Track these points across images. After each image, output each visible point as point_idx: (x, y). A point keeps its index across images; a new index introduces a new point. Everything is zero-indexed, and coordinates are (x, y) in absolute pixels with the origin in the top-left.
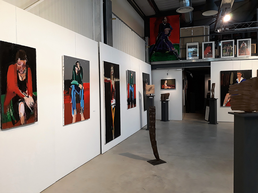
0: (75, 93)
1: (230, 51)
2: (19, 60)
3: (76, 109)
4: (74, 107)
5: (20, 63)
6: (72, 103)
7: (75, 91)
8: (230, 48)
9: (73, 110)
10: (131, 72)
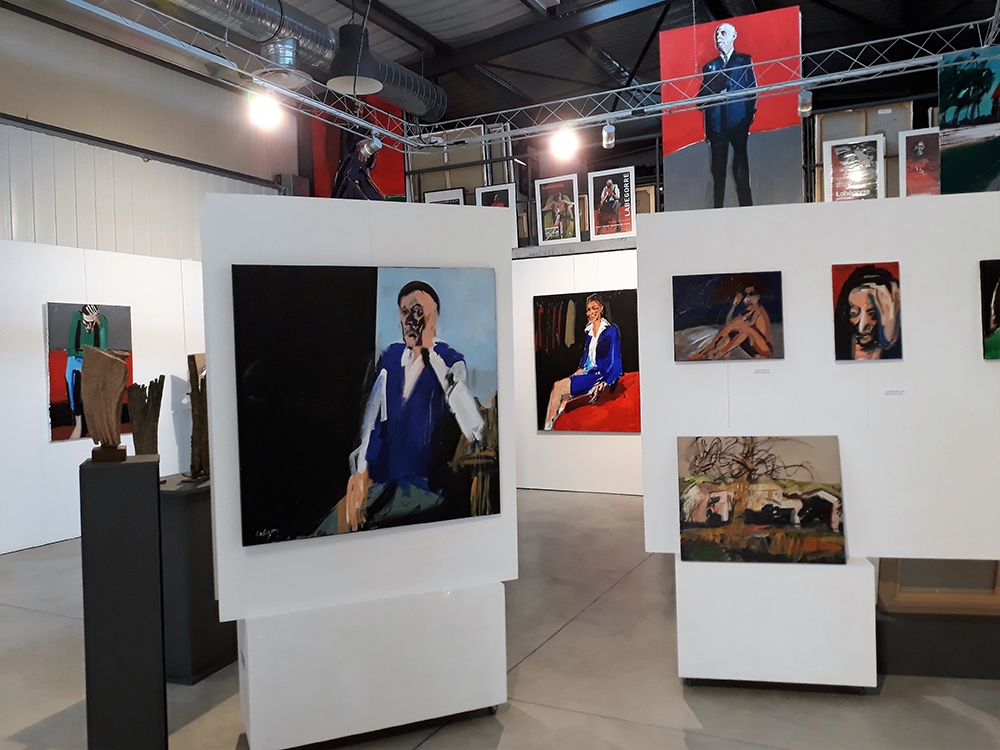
1: (567, 217)
8: (566, 205)
10: (84, 309)
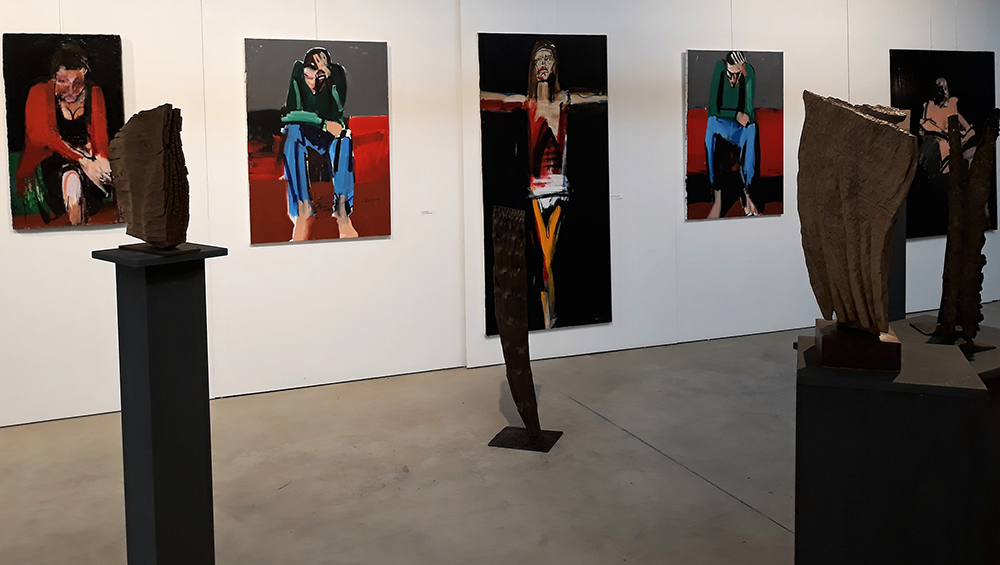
0: (302, 150)
2: (62, 71)
3: (311, 199)
4: (296, 193)
5: (65, 77)
6: (290, 180)
7: (304, 144)
9: (295, 200)
10: (728, 57)
